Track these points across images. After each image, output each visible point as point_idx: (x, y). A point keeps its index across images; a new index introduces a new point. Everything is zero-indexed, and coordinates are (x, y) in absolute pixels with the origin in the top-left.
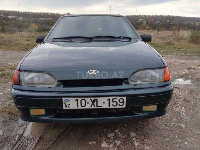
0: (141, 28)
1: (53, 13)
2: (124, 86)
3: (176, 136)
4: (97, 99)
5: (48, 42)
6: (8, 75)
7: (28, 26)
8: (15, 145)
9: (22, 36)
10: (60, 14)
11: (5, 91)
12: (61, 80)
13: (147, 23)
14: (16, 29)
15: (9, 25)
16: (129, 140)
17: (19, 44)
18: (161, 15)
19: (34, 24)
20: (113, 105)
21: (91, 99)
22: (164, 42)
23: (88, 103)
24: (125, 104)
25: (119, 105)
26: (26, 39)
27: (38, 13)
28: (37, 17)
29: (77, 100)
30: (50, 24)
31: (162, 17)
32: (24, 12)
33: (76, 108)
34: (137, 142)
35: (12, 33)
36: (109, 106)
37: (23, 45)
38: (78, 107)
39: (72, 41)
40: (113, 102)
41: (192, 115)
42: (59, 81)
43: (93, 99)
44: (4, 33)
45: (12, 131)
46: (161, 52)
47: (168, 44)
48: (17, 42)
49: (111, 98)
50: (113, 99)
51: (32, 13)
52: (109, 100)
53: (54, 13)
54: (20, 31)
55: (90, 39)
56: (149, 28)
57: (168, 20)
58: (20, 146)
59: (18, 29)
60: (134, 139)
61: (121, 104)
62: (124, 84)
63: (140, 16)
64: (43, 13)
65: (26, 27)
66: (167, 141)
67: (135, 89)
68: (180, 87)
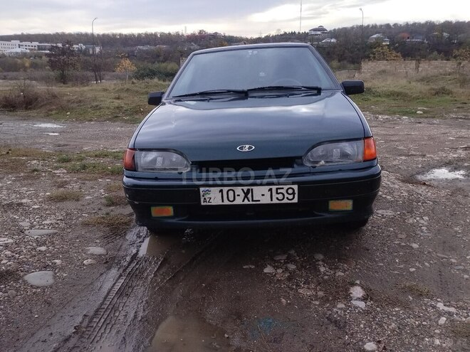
0: (374, 58)
1: (167, 32)
2: (297, 169)
3: (397, 261)
4: (252, 190)
5: (170, 103)
6: (94, 167)
7: (115, 67)
8: (128, 267)
9: (105, 90)
10: (183, 35)
11: (94, 193)
12: (196, 162)
13: (392, 43)
14: (90, 74)
15: (73, 65)
16: (310, 264)
17: (100, 108)
18: (427, 22)
19: (128, 61)
20: (277, 198)
21: (243, 190)
22: (428, 87)
23: (238, 195)
24: (296, 196)
25: (287, 198)
26: (113, 95)
27: (134, 35)
28: (132, 46)
29: (221, 191)
30: (161, 58)
31: (430, 26)
32: (104, 35)
33: (221, 203)
34: (324, 266)
35: (82, 84)
36: (272, 200)
37: (108, 108)
38: (223, 201)
39: (212, 99)
40: (277, 193)
41: (439, 230)
42: (194, 163)
43: (245, 188)
44: (64, 83)
45: (119, 250)
46: (418, 112)
47: (437, 93)
48: (95, 104)
49: (274, 188)
50: (277, 189)
51: (120, 35)
52: (271, 190)
53: (170, 34)
54: (98, 77)
55: (243, 95)
56: (397, 56)
57: (445, 34)
58: (135, 269)
59: (93, 74)
60: (321, 263)
61: (291, 197)
62: (295, 166)
63: (375, 27)
64: (146, 34)
65: (111, 68)
66: (378, 266)
67: (314, 174)
68: (436, 183)
